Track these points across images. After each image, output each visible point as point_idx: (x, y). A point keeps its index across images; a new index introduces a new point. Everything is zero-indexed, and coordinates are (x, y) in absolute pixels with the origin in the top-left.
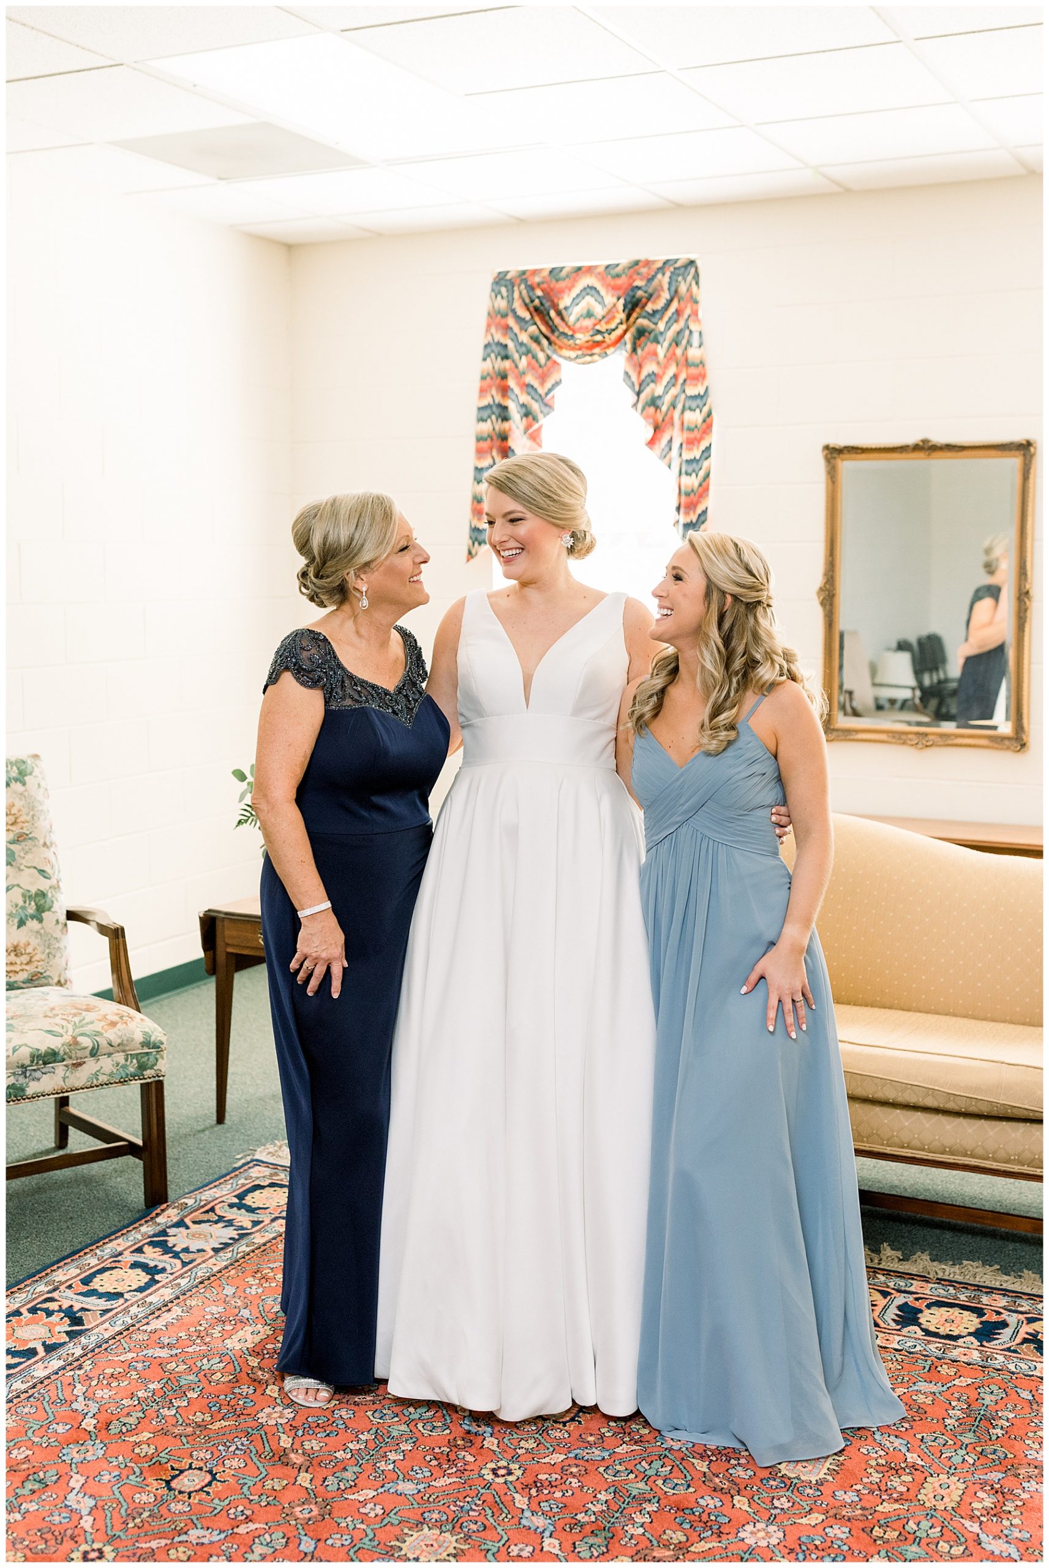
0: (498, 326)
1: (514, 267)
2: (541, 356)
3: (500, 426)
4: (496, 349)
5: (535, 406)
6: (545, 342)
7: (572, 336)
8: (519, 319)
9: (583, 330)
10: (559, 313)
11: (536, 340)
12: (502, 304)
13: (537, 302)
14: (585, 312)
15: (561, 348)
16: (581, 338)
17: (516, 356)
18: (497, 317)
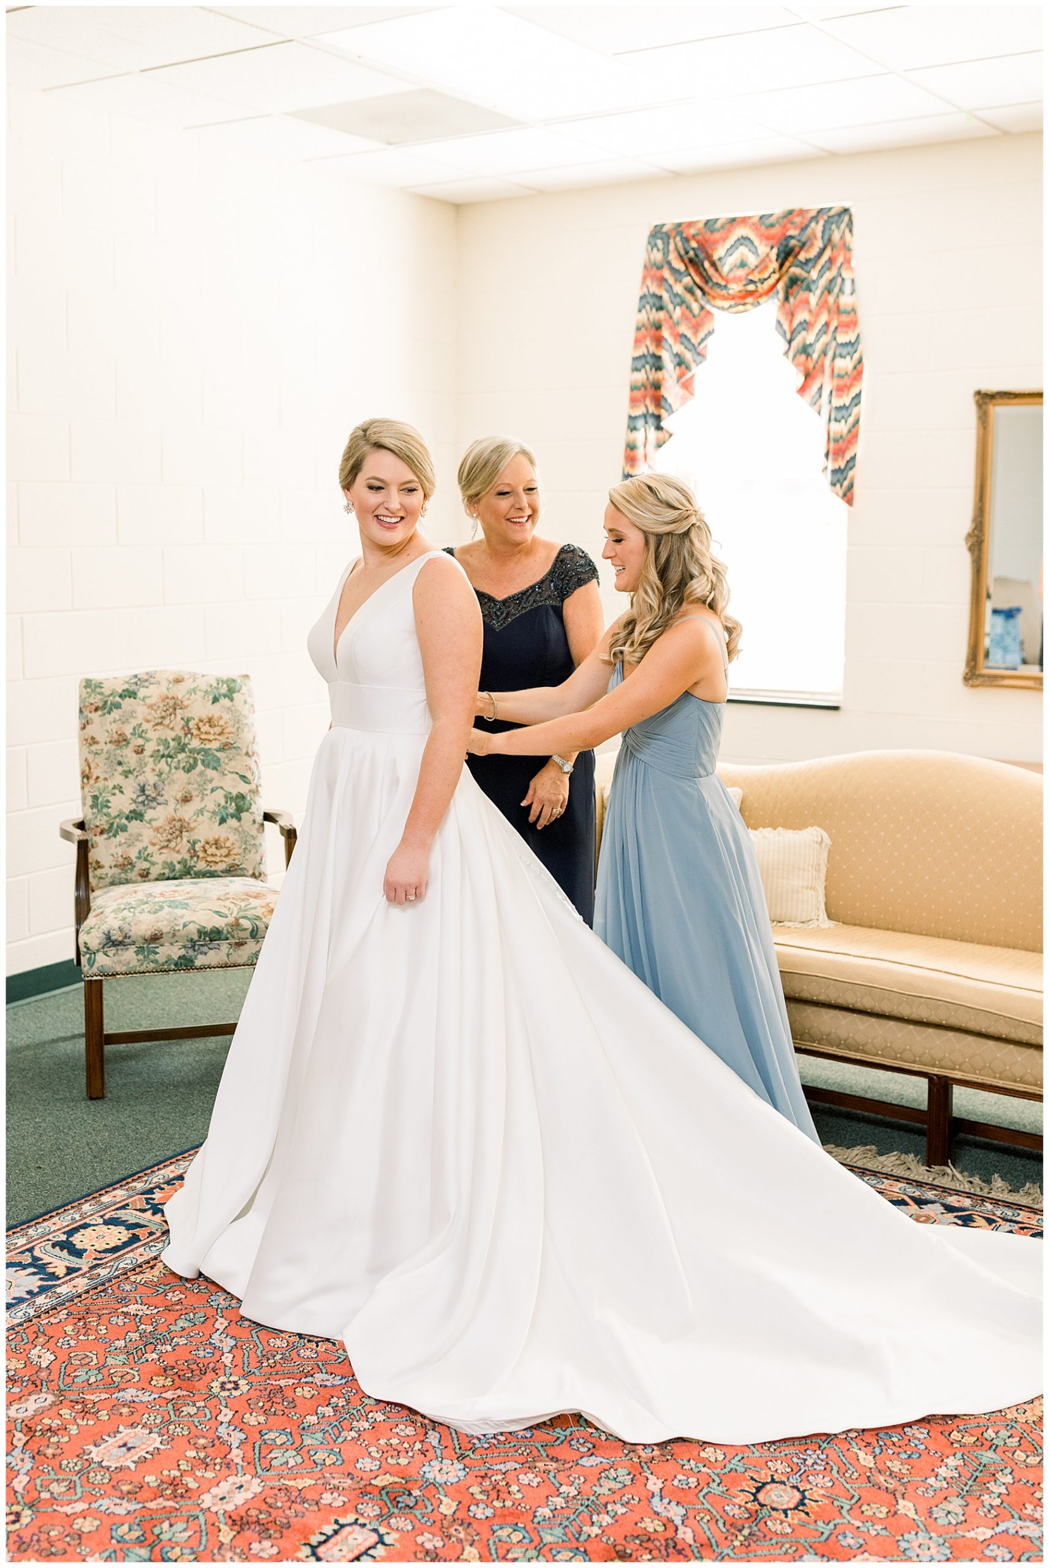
0: (653, 278)
1: (670, 219)
2: (695, 307)
3: (653, 375)
4: (651, 300)
5: (688, 356)
6: (698, 293)
7: (725, 286)
8: (674, 271)
9: (737, 280)
10: (713, 264)
11: (690, 291)
12: (657, 256)
13: (691, 253)
14: (739, 262)
15: (714, 298)
16: (734, 288)
17: (671, 307)
18: (653, 270)
